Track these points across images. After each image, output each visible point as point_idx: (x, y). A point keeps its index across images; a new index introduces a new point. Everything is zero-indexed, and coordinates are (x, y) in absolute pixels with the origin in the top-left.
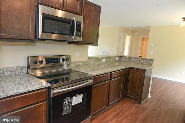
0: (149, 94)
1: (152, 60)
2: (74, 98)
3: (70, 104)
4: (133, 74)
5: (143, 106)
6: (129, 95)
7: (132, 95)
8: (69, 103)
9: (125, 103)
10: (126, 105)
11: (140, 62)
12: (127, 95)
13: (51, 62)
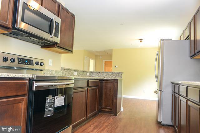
0: (122, 108)
1: (121, 73)
2: (56, 98)
3: (52, 104)
4: (106, 86)
6: (105, 108)
7: (107, 109)
8: (52, 103)
9: (101, 117)
10: (104, 118)
11: (111, 76)
12: (102, 109)
13: (24, 63)
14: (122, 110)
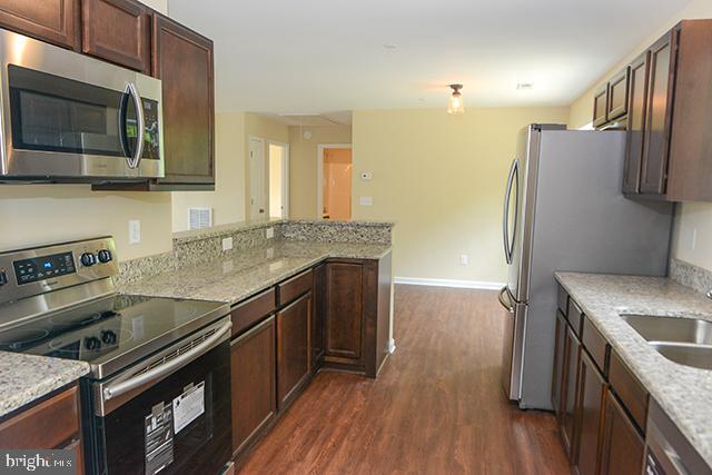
0: (392, 341)
1: (388, 226)
2: (178, 403)
3: (166, 431)
4: (336, 282)
5: (385, 382)
6: (336, 355)
7: (342, 356)
8: (165, 425)
9: (325, 387)
10: (333, 392)
11: (351, 237)
12: (327, 359)
13: (40, 275)
14: (392, 349)
